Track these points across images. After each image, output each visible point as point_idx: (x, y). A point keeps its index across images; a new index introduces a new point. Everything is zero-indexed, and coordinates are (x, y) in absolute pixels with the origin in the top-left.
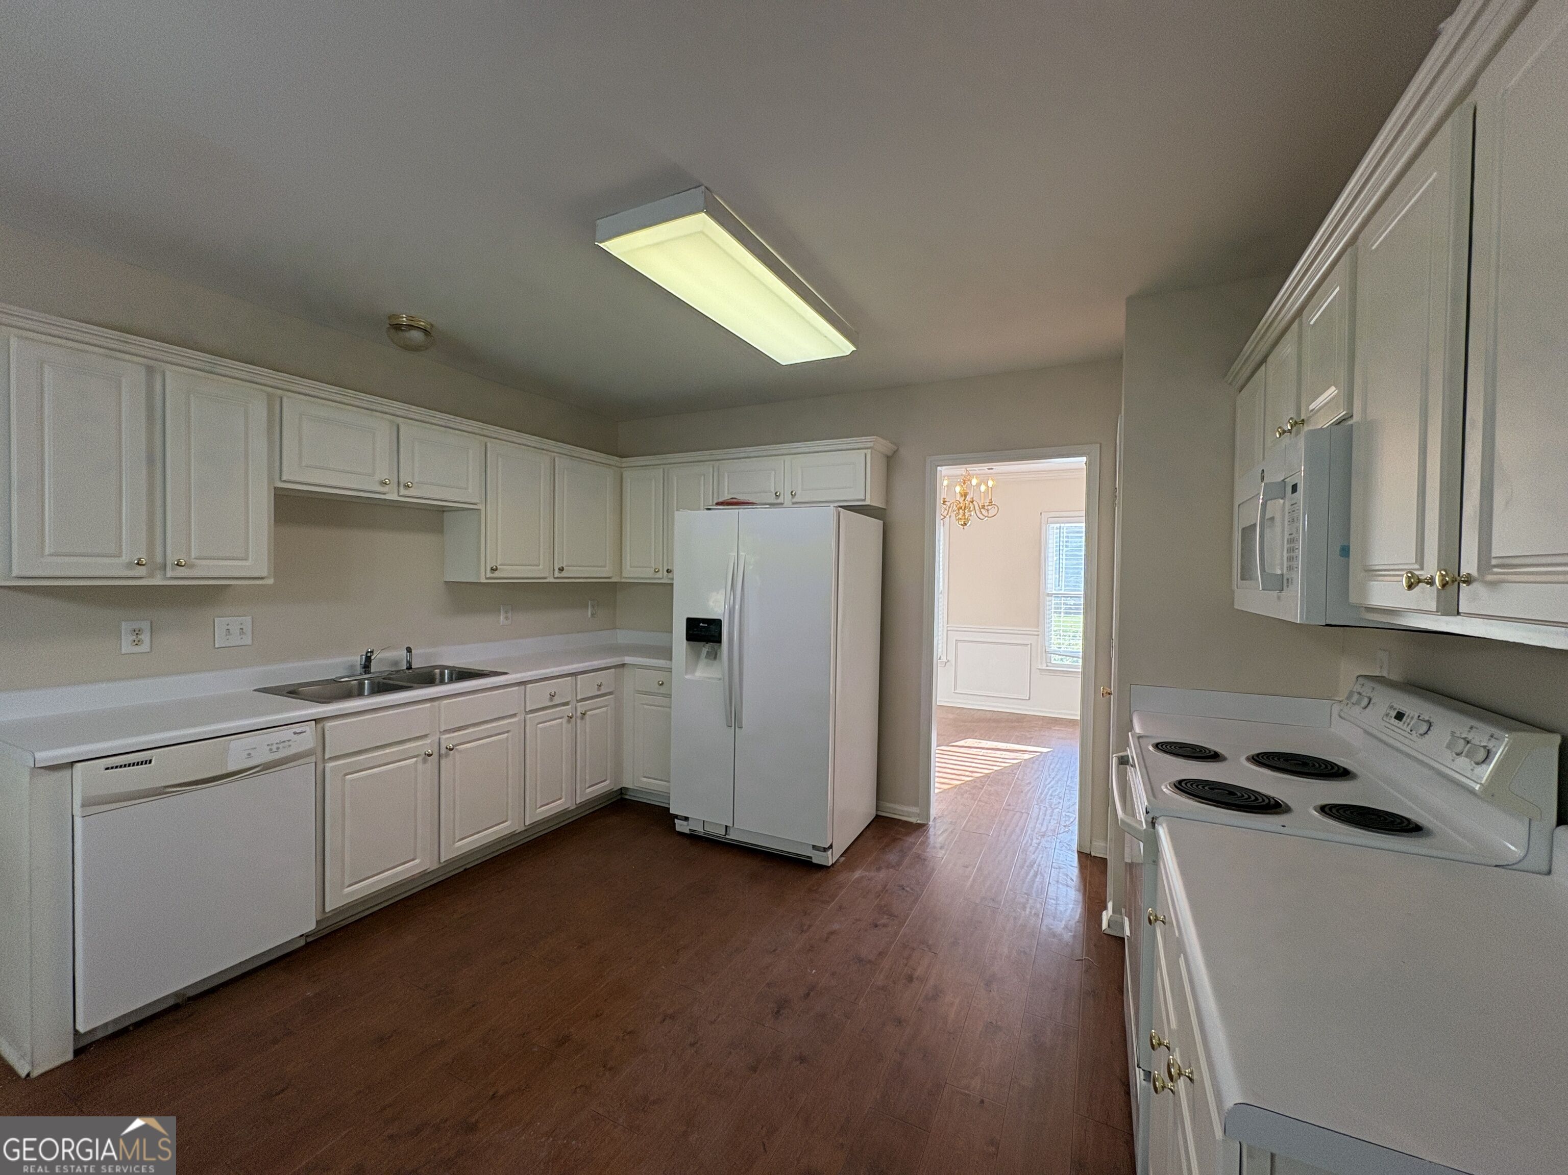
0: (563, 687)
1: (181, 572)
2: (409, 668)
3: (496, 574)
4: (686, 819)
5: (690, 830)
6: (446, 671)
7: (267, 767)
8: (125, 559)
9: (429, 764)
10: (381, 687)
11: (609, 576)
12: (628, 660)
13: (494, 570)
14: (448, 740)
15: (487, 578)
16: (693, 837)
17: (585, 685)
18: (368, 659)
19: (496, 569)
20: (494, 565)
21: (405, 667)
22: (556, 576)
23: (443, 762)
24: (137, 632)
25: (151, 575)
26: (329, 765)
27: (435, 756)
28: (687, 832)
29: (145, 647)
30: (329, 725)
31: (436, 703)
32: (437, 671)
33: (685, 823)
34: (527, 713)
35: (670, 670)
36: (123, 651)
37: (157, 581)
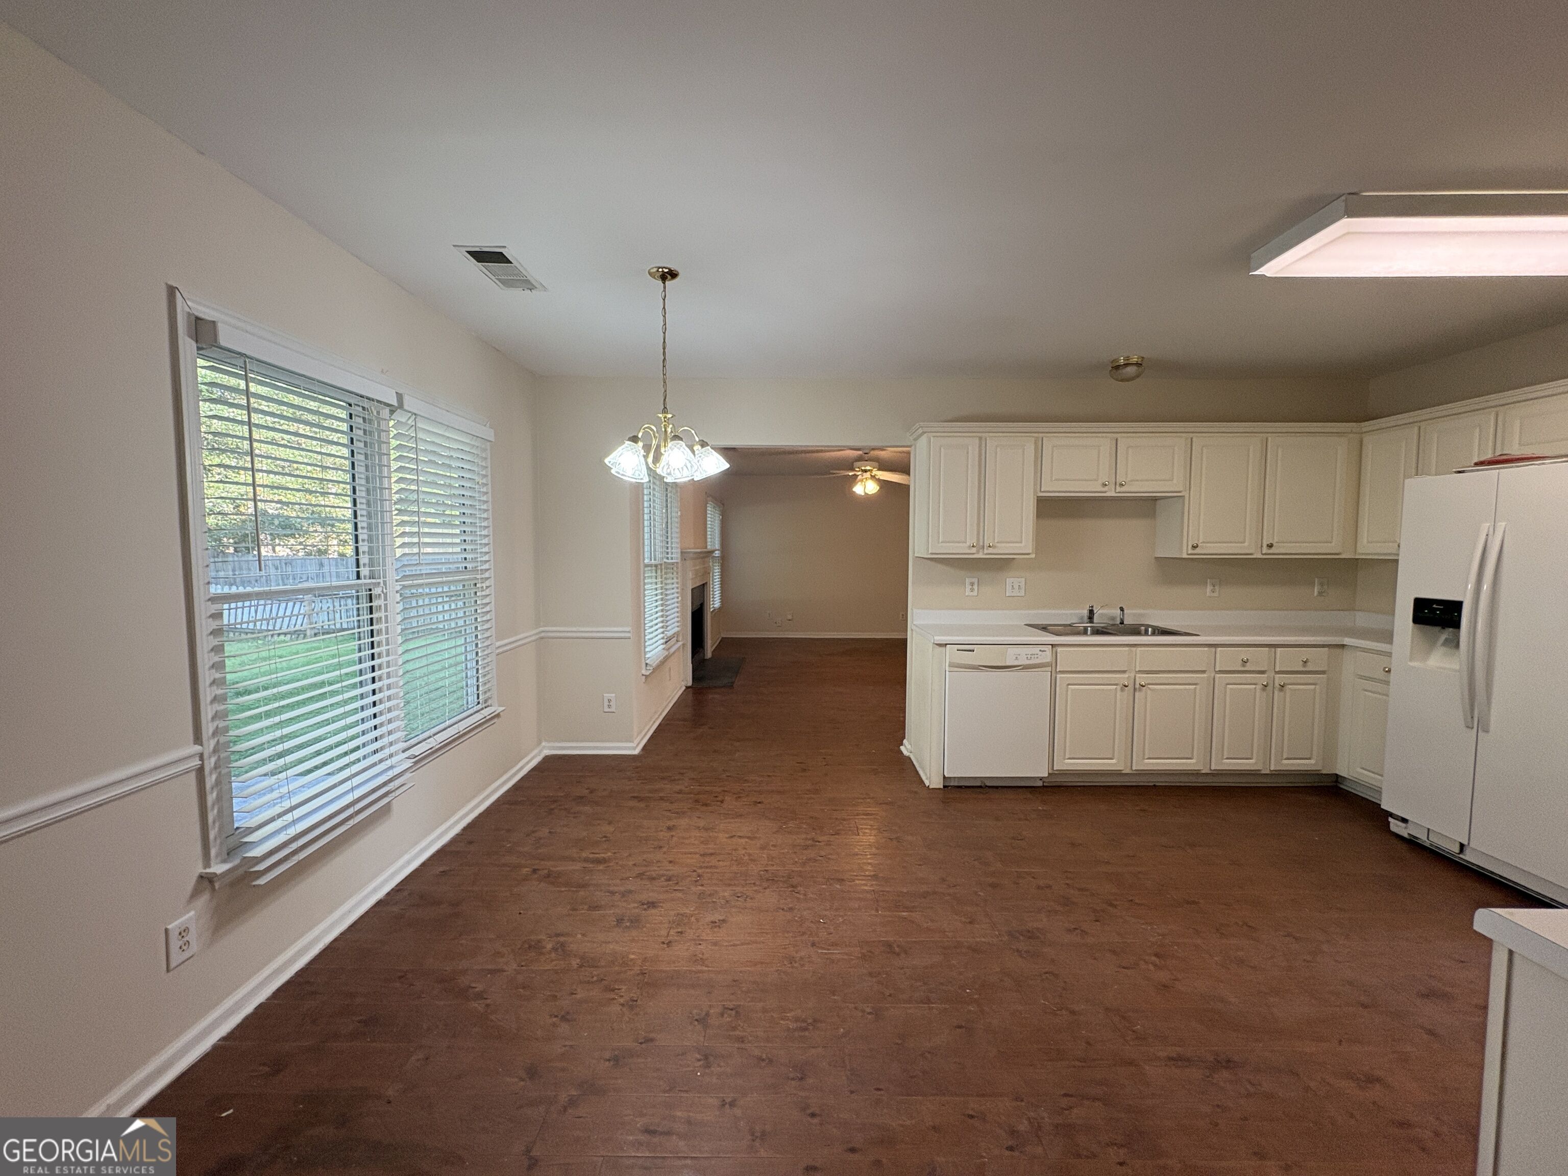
0: (1260, 658)
1: (991, 550)
2: (1122, 623)
3: (1197, 551)
4: (1404, 821)
5: (1409, 834)
6: (1150, 629)
7: (1026, 667)
8: (968, 544)
9: (1126, 692)
10: (1098, 632)
11: (1337, 552)
12: (1347, 641)
13: (1194, 547)
14: (1142, 679)
15: (1188, 554)
16: (1412, 843)
17: (1286, 659)
18: (1091, 612)
19: (1197, 546)
20: (1195, 543)
21: (1118, 622)
22: (1264, 552)
23: (1137, 694)
24: (972, 584)
25: (978, 552)
26: (1059, 676)
27: (1131, 686)
28: (1406, 836)
29: (975, 593)
30: (1059, 649)
31: (1134, 649)
32: (1143, 628)
33: (1403, 825)
34: (1217, 672)
35: (1389, 655)
36: (967, 594)
37: (980, 556)
